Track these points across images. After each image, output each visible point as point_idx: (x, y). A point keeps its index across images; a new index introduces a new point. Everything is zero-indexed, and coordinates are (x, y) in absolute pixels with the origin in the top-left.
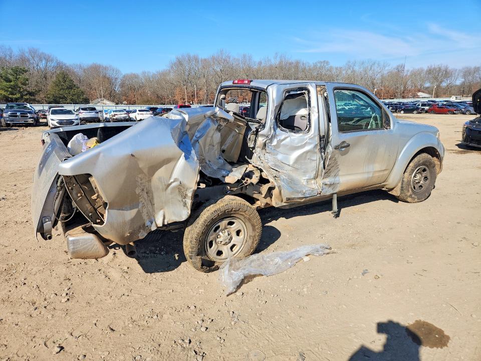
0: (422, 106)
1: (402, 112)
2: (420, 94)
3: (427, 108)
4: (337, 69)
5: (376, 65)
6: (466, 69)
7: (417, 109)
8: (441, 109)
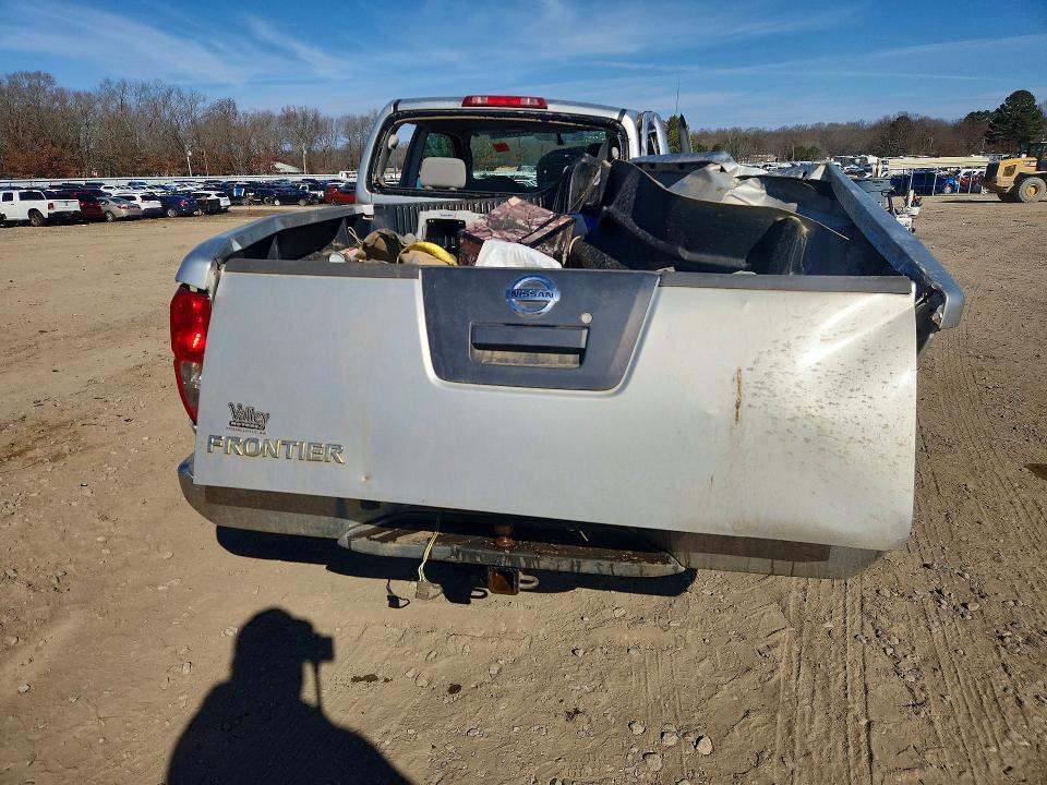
0: (310, 189)
1: (277, 203)
2: (279, 165)
3: (321, 194)
4: (78, 96)
5: (174, 95)
6: (347, 120)
7: (305, 196)
8: (347, 196)
